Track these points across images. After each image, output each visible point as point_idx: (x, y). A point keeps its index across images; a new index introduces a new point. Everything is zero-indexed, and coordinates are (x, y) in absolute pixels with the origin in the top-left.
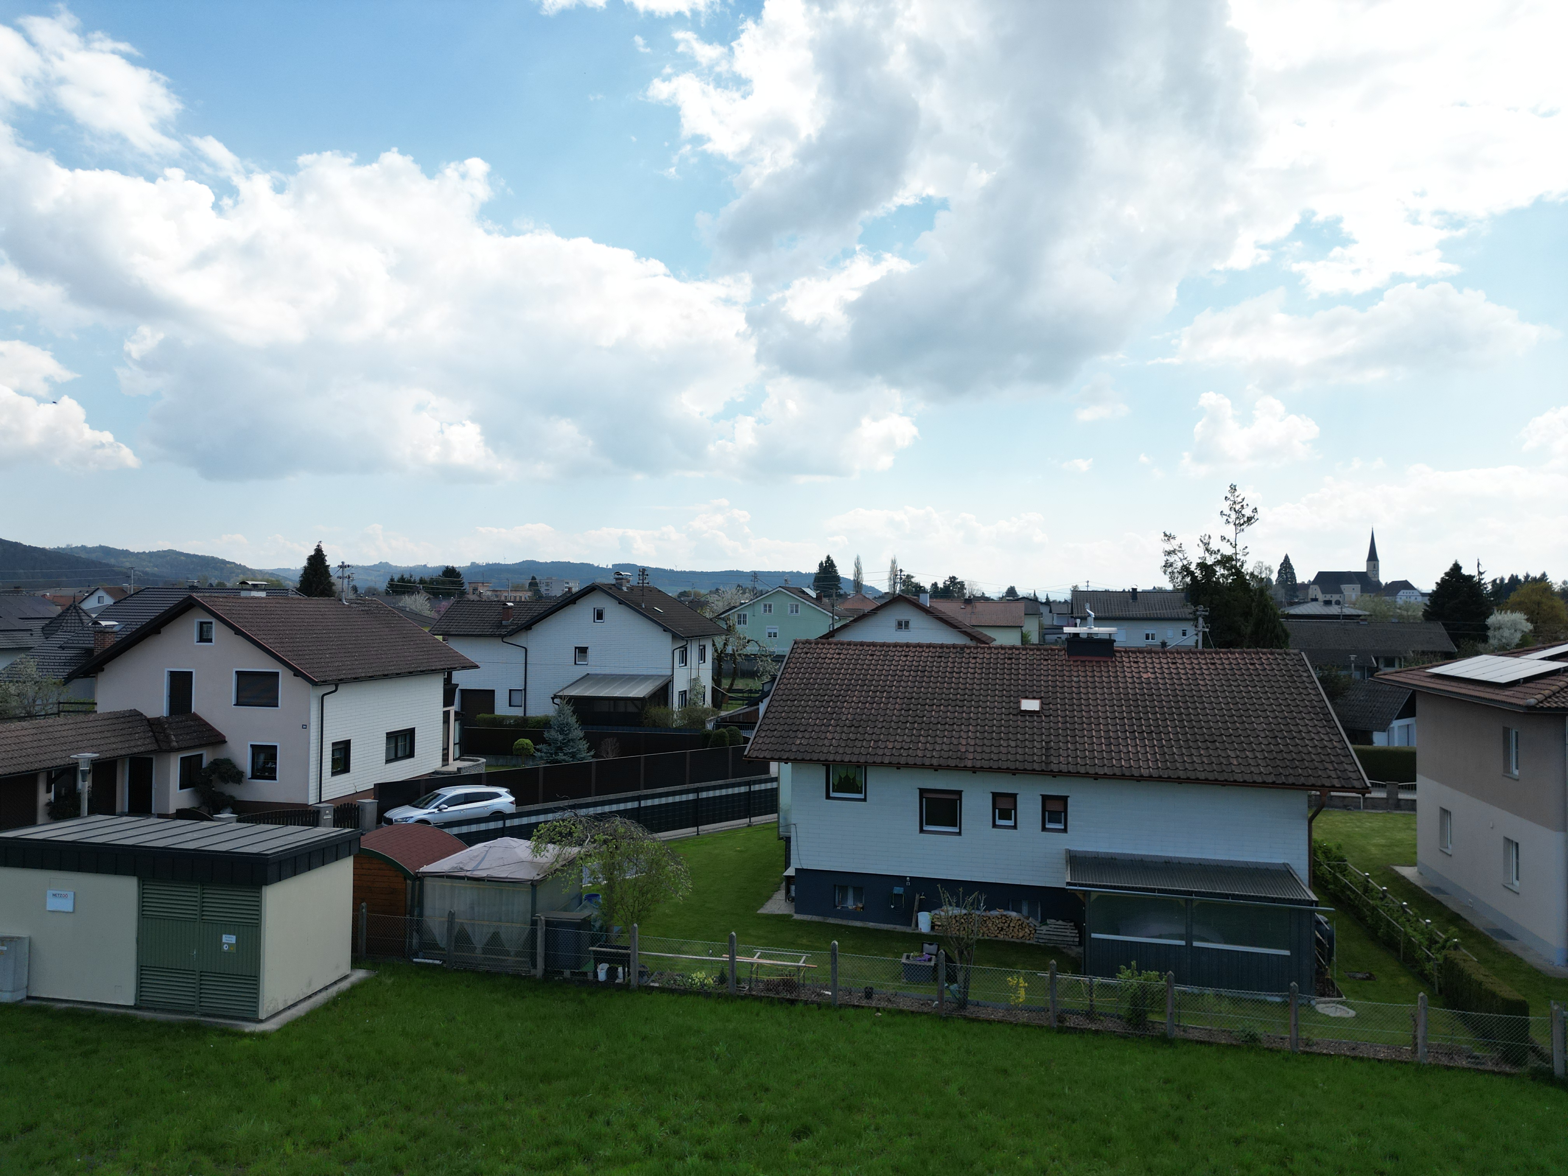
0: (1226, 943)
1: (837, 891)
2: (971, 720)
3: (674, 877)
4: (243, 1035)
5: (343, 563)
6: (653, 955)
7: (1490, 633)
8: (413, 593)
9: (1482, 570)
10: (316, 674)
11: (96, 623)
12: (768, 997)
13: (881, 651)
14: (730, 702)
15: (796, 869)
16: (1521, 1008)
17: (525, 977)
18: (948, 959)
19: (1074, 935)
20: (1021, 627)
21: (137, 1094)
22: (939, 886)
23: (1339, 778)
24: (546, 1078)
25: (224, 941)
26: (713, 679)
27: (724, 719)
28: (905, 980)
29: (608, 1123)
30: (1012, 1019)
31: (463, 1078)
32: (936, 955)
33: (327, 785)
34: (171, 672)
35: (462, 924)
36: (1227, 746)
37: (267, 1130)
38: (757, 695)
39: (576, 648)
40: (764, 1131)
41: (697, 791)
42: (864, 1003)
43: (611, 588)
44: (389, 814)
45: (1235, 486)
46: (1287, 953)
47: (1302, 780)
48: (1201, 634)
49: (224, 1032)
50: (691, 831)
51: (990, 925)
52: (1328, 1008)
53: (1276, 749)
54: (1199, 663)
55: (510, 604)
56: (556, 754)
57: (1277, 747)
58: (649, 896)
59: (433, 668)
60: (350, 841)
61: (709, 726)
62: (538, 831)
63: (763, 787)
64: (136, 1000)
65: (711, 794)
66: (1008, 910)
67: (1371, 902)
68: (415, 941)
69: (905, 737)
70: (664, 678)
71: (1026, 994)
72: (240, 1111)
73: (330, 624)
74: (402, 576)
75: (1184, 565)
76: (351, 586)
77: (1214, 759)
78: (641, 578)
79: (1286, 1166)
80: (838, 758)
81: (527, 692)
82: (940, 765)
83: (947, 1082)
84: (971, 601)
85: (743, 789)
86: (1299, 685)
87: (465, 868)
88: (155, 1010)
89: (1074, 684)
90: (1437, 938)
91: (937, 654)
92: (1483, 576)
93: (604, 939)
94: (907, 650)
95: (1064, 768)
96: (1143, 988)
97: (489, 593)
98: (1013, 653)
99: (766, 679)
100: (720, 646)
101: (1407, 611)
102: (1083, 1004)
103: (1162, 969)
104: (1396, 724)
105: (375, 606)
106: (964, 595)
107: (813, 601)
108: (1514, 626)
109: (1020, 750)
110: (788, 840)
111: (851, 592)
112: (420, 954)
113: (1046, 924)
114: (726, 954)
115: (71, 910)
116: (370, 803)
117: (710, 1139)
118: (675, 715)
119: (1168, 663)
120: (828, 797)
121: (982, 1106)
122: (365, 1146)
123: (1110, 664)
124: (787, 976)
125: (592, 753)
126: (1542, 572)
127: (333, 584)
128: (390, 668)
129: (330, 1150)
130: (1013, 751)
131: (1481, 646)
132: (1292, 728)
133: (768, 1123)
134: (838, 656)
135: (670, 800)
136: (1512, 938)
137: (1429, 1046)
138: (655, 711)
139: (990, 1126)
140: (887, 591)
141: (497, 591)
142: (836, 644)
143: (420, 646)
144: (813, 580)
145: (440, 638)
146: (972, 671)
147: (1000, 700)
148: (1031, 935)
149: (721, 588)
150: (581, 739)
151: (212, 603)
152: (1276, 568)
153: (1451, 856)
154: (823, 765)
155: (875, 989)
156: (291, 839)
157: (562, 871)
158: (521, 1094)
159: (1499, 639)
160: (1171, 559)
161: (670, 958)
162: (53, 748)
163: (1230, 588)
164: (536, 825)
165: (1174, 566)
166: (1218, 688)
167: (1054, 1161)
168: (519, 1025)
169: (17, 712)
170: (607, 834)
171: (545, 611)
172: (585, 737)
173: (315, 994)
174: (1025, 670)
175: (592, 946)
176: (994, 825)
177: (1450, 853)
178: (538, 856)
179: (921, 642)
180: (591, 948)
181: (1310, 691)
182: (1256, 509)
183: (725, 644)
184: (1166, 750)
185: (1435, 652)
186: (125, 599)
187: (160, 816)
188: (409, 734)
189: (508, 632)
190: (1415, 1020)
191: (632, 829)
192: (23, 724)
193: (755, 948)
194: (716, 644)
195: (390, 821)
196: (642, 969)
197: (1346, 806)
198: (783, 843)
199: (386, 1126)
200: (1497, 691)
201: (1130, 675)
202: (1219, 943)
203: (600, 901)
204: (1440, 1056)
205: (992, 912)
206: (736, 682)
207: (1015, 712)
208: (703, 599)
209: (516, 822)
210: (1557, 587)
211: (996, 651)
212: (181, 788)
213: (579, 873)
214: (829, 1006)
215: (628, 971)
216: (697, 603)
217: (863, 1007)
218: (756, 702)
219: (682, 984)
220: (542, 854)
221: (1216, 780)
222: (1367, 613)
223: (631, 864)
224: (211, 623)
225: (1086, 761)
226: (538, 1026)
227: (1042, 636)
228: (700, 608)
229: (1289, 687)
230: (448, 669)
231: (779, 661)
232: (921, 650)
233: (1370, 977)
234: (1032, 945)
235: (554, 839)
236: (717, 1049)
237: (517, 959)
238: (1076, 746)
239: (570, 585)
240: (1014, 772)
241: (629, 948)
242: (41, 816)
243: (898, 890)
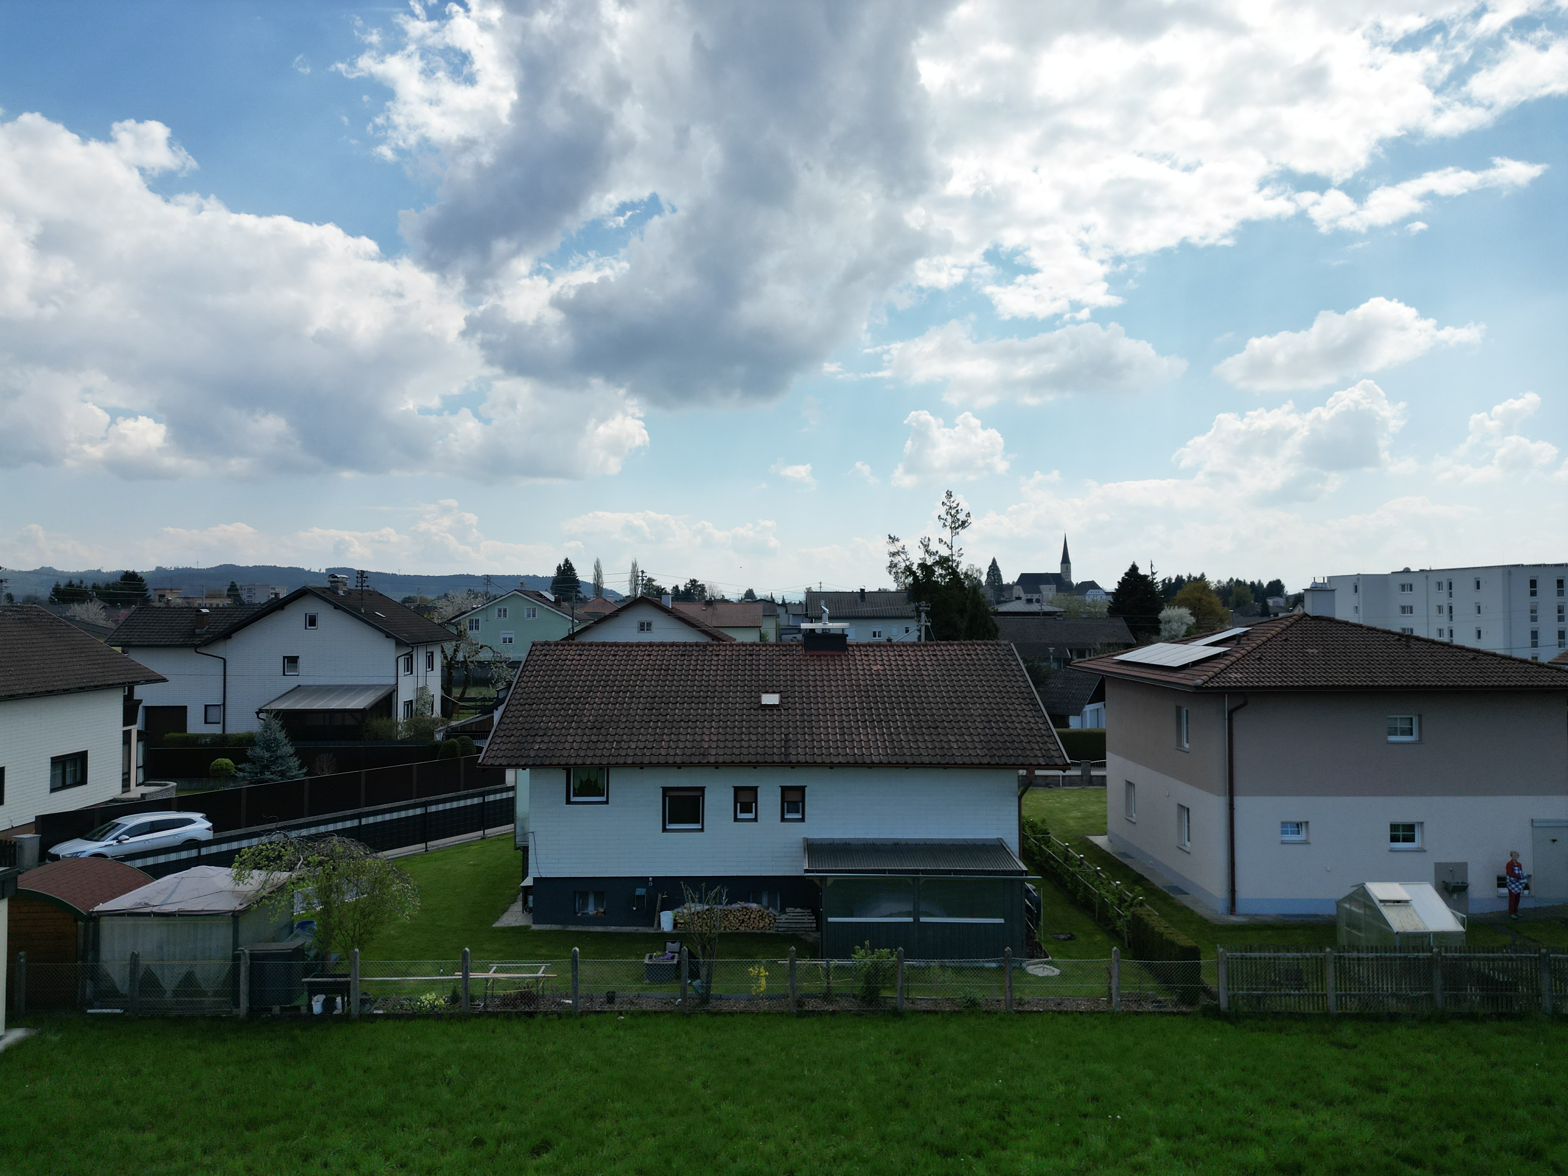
0: (949, 916)
1: (577, 898)
2: (714, 716)
3: (400, 895)
6: (377, 981)
7: (1162, 626)
8: (84, 601)
9: (1154, 572)
12: (505, 1012)
13: (624, 651)
14: (461, 711)
15: (534, 878)
16: (1193, 953)
17: (226, 1018)
18: (691, 955)
19: (811, 921)
20: (760, 627)
22: (682, 883)
23: (1043, 756)
24: (252, 1125)
26: (442, 687)
27: (454, 729)
28: (647, 981)
29: (326, 1165)
30: (754, 1009)
31: (150, 1136)
32: (679, 953)
35: (148, 966)
36: (948, 731)
38: (492, 703)
39: (284, 658)
40: (501, 1152)
41: (425, 805)
42: (606, 1008)
43: (324, 592)
44: (54, 850)
45: (951, 492)
46: (1002, 921)
47: (1013, 760)
48: (923, 629)
50: (419, 847)
51: (732, 918)
52: (1038, 969)
53: (990, 732)
54: (923, 655)
55: (205, 611)
56: (262, 773)
57: (991, 731)
58: (372, 918)
59: (110, 682)
60: (4, 881)
61: (439, 737)
62: (241, 857)
63: (498, 797)
65: (441, 807)
66: (749, 902)
67: (1071, 869)
68: (89, 990)
69: (649, 736)
70: (389, 687)
71: (767, 982)
74: (71, 582)
75: (906, 566)
76: (5, 593)
77: (936, 744)
78: (360, 581)
79: (1004, 1119)
80: (580, 762)
81: (227, 707)
82: (683, 763)
83: (690, 1078)
84: (711, 603)
85: (476, 801)
86: (1009, 673)
87: (151, 903)
89: (810, 677)
90: (1126, 898)
91: (680, 652)
92: (1155, 576)
93: (320, 968)
94: (651, 649)
95: (802, 758)
96: (875, 965)
97: (179, 601)
98: (753, 649)
99: (501, 686)
100: (449, 652)
101: (1095, 608)
102: (821, 987)
103: (892, 945)
104: (1088, 708)
105: (36, 613)
106: (705, 597)
107: (551, 605)
108: (1181, 619)
109: (761, 744)
110: (525, 850)
111: (591, 596)
112: (96, 1003)
113: (785, 913)
114: (459, 971)
116: (31, 838)
117: (441, 1168)
118: (400, 727)
119: (895, 655)
120: (569, 802)
121: (725, 1097)
123: (843, 658)
124: (524, 988)
125: (305, 770)
126: (1201, 573)
128: (55, 684)
130: (754, 745)
131: (1154, 637)
132: (1004, 712)
133: (505, 1142)
134: (579, 658)
135: (395, 816)
136: (1185, 893)
137: (1122, 996)
138: (377, 723)
139: (734, 1116)
140: (628, 594)
141: (189, 598)
142: (577, 645)
143: (93, 658)
144: (550, 584)
145: (119, 649)
146: (715, 668)
147: (742, 695)
148: (771, 925)
149: (451, 593)
150: (291, 756)
152: (985, 570)
153: (1135, 823)
154: (564, 769)
155: (617, 993)
157: (269, 898)
158: (222, 1146)
159: (1169, 632)
160: (896, 559)
161: (395, 982)
163: (948, 586)
164: (238, 851)
165: (898, 566)
166: (939, 678)
167: (794, 1142)
168: (220, 1070)
170: (323, 855)
171: (247, 618)
172: (296, 754)
174: (765, 665)
175: (306, 977)
176: (736, 819)
177: (1134, 820)
178: (241, 884)
179: (664, 641)
180: (304, 980)
181: (1019, 678)
182: (969, 513)
183: (456, 651)
184: (894, 737)
185: (1119, 644)
188: (82, 757)
189: (203, 642)
190: (1109, 973)
191: (352, 848)
193: (490, 963)
194: (446, 650)
195: (56, 858)
196: (364, 997)
197: (1049, 783)
198: (520, 853)
200: (1171, 674)
201: (861, 668)
202: (943, 917)
203: (315, 927)
204: (1130, 1004)
205: (733, 906)
206: (468, 691)
207: (756, 706)
208: (430, 605)
209: (214, 849)
210: (1213, 586)
211: (738, 648)
213: (290, 899)
214: (569, 1015)
215: (348, 1000)
216: (424, 609)
217: (605, 1012)
218: (491, 710)
219: (409, 1008)
220: (246, 881)
221: (939, 763)
222: (1062, 610)
223: (352, 885)
225: (822, 751)
226: (242, 1070)
227: (779, 636)
228: (427, 613)
229: (1001, 675)
230: (129, 683)
231: (515, 668)
232: (664, 649)
233: (1072, 938)
234: (772, 934)
235: (259, 863)
236: (449, 1072)
237: (217, 999)
238: (813, 737)
239: (277, 591)
240: (755, 765)
241: (349, 975)
243: (640, 891)
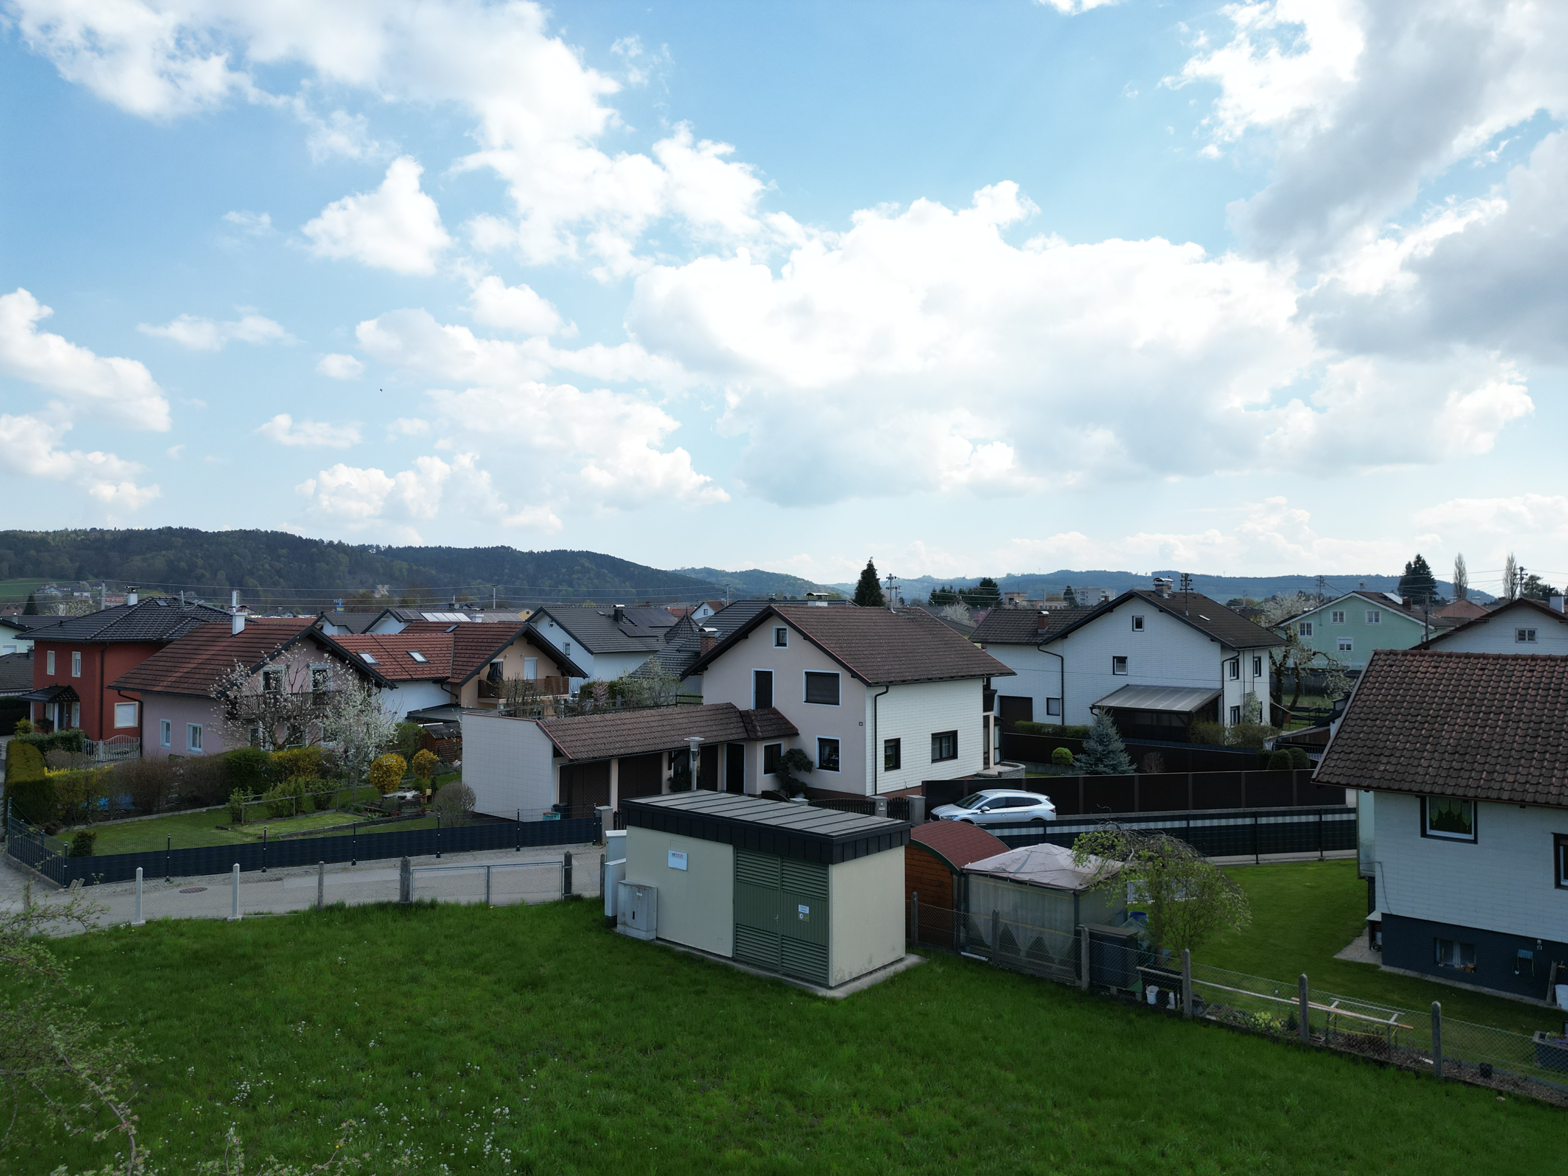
1: (1438, 946)
3: (1230, 905)
4: (816, 998)
5: (890, 575)
6: (1208, 986)
8: (953, 604)
10: (870, 676)
11: (702, 630)
12: (1350, 1053)
13: (1496, 665)
14: (1292, 721)
15: (1383, 914)
17: (1070, 987)
21: (735, 1034)
24: (1096, 1093)
25: (800, 910)
26: (1271, 695)
27: (1285, 740)
28: (1538, 1064)
29: (1163, 1155)
31: (1012, 1077)
33: (882, 778)
34: (757, 672)
35: (1006, 925)
37: (837, 1088)
38: (1327, 715)
39: (1114, 658)
41: (1255, 815)
42: (1480, 1081)
43: (1150, 595)
44: (936, 811)
49: (802, 993)
50: (1250, 858)
55: (1045, 613)
56: (1096, 765)
58: (1202, 922)
59: (973, 674)
60: (901, 832)
61: (1268, 746)
62: (1079, 840)
63: (1337, 817)
64: (733, 953)
65: (1272, 820)
68: (962, 935)
69: (1532, 769)
70: (1213, 692)
72: (815, 1066)
73: (880, 631)
74: (943, 588)
76: (898, 598)
78: (1184, 584)
80: (1437, 790)
81: (1065, 701)
85: (1312, 818)
87: (1008, 870)
88: (748, 964)
93: (1153, 960)
94: (1533, 664)
97: (1025, 603)
99: (1338, 697)
100: (1278, 658)
105: (920, 614)
107: (1398, 608)
110: (1371, 880)
111: (1451, 598)
112: (968, 948)
114: (1296, 997)
115: (685, 869)
116: (918, 799)
118: (1226, 732)
120: (1424, 834)
122: (922, 1122)
124: (1373, 1032)
125: (1134, 767)
127: (883, 596)
129: (891, 1119)
134: (1434, 670)
135: (1224, 822)
138: (1203, 727)
140: (1502, 595)
141: (1032, 601)
142: (1432, 656)
143: (960, 652)
144: (1397, 585)
145: (979, 645)
149: (1279, 594)
150: (1122, 751)
151: (786, 612)
154: (1417, 796)
155: (1495, 1067)
156: (852, 824)
157: (1106, 884)
158: (1069, 1104)
161: (1228, 992)
162: (673, 733)
164: (1077, 834)
168: (1066, 1034)
169: (649, 702)
170: (1152, 851)
171: (1081, 619)
172: (1126, 750)
173: (875, 971)
175: (1140, 966)
178: (1080, 866)
179: (1553, 654)
180: (1138, 968)
183: (1285, 657)
186: (722, 610)
187: (750, 795)
188: (952, 736)
189: (1044, 641)
191: (1181, 848)
192: (652, 711)
193: (1332, 996)
194: (1275, 656)
195: (936, 818)
196: (1196, 999)
198: (1365, 883)
199: (941, 1107)
203: (1148, 920)
206: (1299, 699)
208: (1257, 608)
209: (1057, 830)
212: (765, 773)
213: (1124, 888)
214: (1430, 1077)
215: (1181, 998)
216: (1249, 612)
217: (1478, 1086)
218: (1327, 722)
219: (1243, 1022)
220: (1084, 864)
223: (1181, 885)
224: (785, 629)
226: (1085, 1039)
228: (1254, 616)
230: (987, 675)
231: (1354, 678)
232: (1553, 664)
235: (1095, 850)
236: (1288, 1100)
237: (1061, 967)
239: (1107, 594)
241: (1180, 973)
242: (665, 788)
243: (1524, 954)
